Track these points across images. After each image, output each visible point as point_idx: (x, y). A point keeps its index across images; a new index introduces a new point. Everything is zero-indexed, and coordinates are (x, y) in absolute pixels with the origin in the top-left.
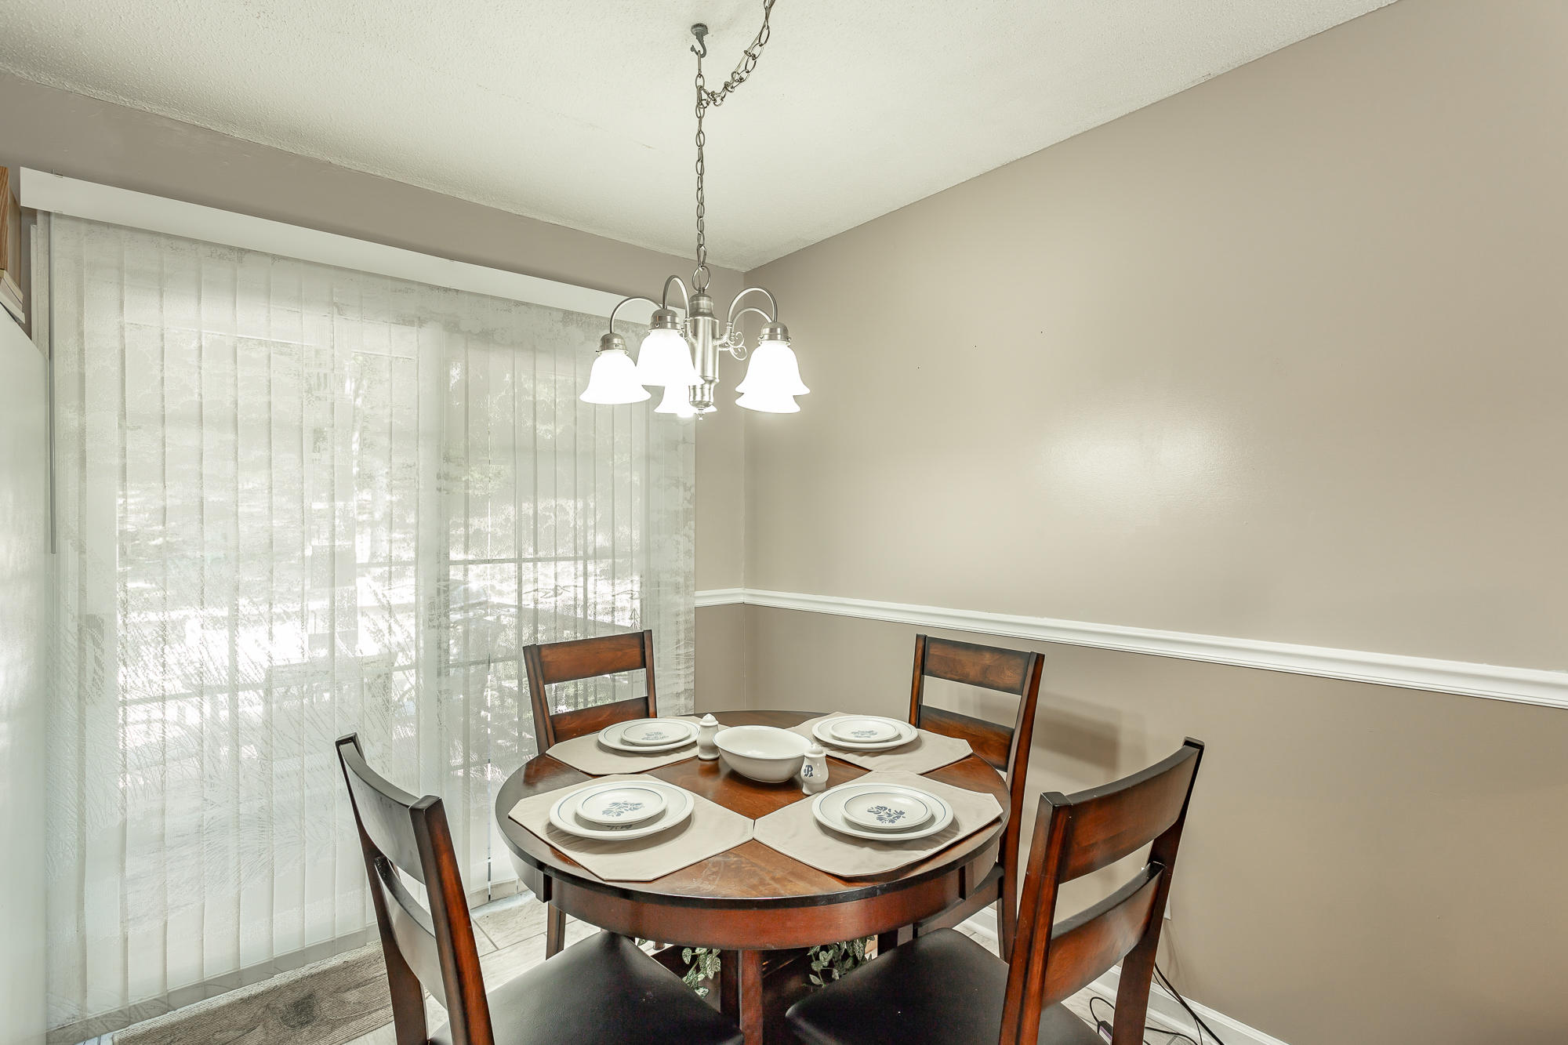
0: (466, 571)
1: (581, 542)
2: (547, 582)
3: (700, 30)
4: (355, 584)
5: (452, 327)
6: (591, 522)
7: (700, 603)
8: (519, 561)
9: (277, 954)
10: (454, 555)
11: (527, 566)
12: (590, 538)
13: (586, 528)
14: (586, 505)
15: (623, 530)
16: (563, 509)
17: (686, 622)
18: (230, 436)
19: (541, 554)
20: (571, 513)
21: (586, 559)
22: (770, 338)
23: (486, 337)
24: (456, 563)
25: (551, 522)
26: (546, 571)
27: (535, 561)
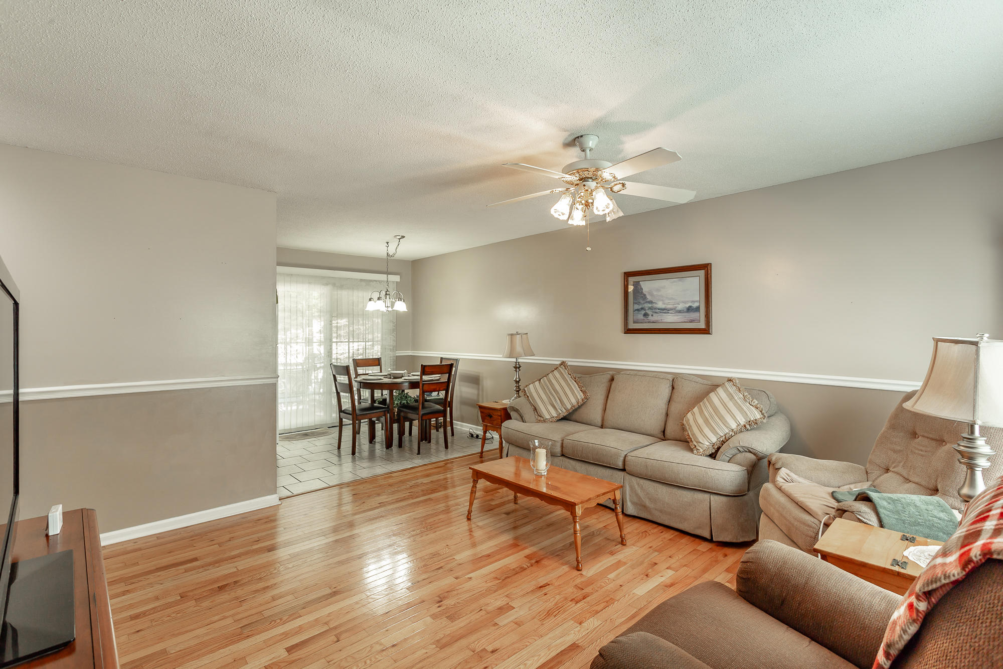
0: (337, 344)
1: (364, 337)
2: (356, 348)
3: (387, 243)
4: (313, 346)
5: (334, 285)
6: (367, 332)
7: (397, 355)
8: (349, 342)
9: (298, 427)
10: (334, 340)
11: (351, 344)
12: (367, 336)
13: (366, 334)
14: (366, 327)
15: (376, 334)
16: (360, 329)
17: (393, 359)
18: (290, 314)
19: (355, 340)
20: (362, 329)
21: (366, 342)
22: (399, 300)
23: (341, 287)
24: (334, 342)
25: (357, 332)
26: (356, 344)
27: (353, 342)
